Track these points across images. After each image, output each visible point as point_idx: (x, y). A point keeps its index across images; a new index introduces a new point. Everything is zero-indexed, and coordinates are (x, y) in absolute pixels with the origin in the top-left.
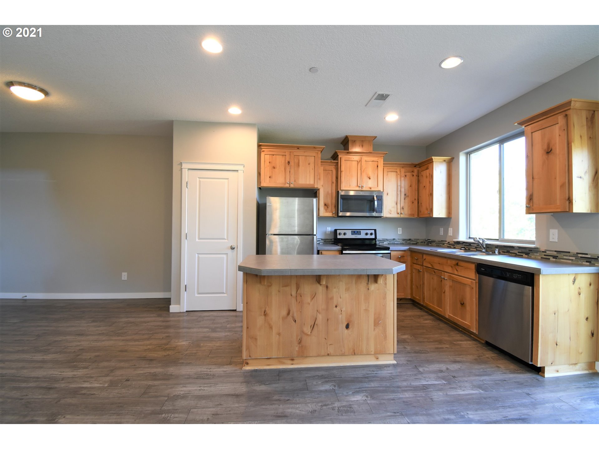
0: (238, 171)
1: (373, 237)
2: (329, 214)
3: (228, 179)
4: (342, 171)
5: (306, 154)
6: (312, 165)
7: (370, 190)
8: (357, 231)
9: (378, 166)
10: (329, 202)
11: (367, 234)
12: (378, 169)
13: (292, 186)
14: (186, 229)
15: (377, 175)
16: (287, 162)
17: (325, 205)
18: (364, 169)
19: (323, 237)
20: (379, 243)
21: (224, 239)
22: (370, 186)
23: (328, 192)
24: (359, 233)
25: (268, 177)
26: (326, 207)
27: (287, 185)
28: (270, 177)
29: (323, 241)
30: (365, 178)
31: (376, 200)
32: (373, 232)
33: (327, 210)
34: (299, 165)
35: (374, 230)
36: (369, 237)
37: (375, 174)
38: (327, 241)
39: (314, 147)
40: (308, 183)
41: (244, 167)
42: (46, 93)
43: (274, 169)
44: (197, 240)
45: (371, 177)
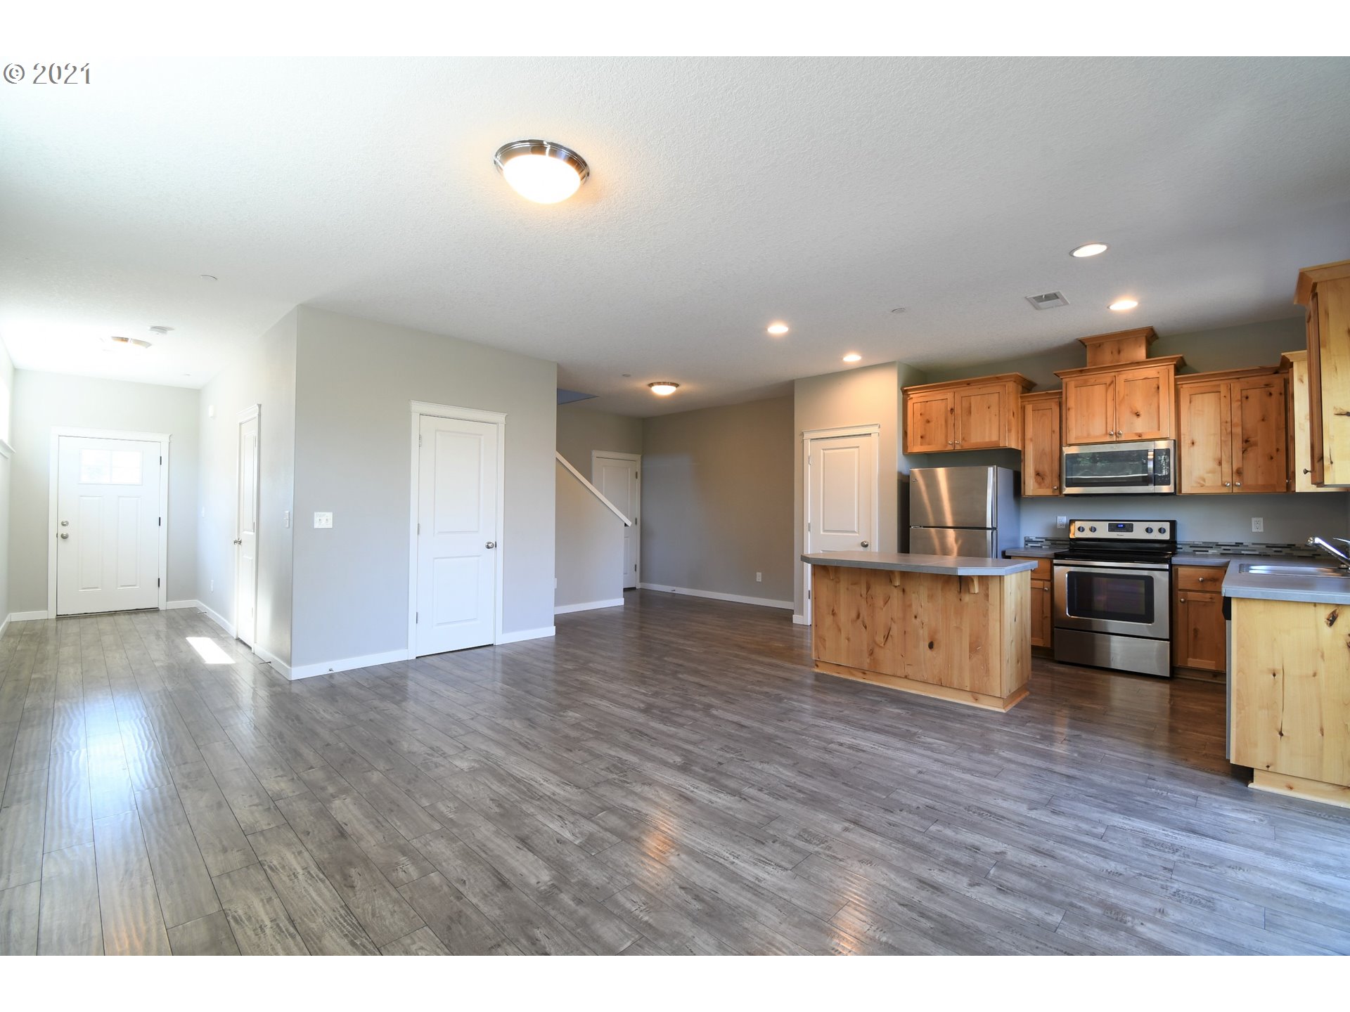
0: (870, 434)
1: (1166, 536)
2: (1048, 492)
3: (858, 447)
4: (1069, 409)
5: (984, 391)
6: (994, 409)
7: (1140, 438)
8: (1124, 525)
9: (1158, 388)
10: (1046, 468)
11: (1149, 530)
12: (1158, 392)
13: (958, 447)
14: (809, 519)
15: (1156, 405)
16: (949, 409)
17: (1038, 474)
18: (1124, 397)
19: (1049, 536)
20: (1194, 551)
21: (854, 532)
22: (1139, 431)
23: (1043, 450)
24: (1129, 528)
25: (919, 437)
26: (1039, 478)
27: (950, 448)
28: (922, 437)
29: (1049, 543)
30: (1126, 415)
31: (1150, 460)
32: (1167, 526)
33: (1043, 484)
34: (970, 412)
35: (1168, 523)
36: (1155, 535)
37: (1150, 405)
38: (1058, 542)
39: (997, 378)
40: (987, 440)
41: (879, 427)
42: (677, 385)
43: (928, 424)
44: (822, 532)
45: (1141, 413)
